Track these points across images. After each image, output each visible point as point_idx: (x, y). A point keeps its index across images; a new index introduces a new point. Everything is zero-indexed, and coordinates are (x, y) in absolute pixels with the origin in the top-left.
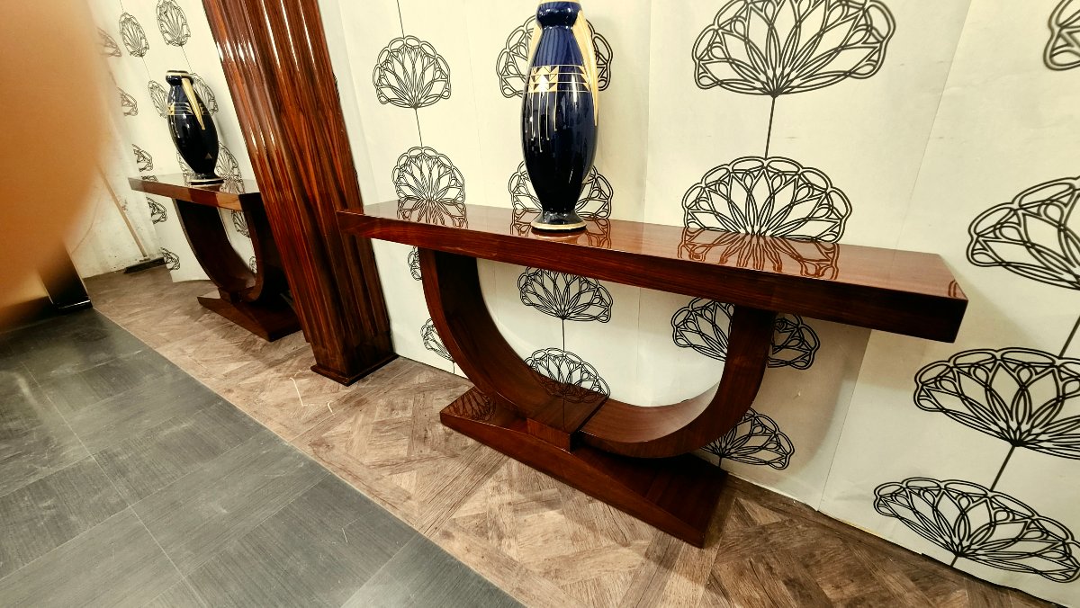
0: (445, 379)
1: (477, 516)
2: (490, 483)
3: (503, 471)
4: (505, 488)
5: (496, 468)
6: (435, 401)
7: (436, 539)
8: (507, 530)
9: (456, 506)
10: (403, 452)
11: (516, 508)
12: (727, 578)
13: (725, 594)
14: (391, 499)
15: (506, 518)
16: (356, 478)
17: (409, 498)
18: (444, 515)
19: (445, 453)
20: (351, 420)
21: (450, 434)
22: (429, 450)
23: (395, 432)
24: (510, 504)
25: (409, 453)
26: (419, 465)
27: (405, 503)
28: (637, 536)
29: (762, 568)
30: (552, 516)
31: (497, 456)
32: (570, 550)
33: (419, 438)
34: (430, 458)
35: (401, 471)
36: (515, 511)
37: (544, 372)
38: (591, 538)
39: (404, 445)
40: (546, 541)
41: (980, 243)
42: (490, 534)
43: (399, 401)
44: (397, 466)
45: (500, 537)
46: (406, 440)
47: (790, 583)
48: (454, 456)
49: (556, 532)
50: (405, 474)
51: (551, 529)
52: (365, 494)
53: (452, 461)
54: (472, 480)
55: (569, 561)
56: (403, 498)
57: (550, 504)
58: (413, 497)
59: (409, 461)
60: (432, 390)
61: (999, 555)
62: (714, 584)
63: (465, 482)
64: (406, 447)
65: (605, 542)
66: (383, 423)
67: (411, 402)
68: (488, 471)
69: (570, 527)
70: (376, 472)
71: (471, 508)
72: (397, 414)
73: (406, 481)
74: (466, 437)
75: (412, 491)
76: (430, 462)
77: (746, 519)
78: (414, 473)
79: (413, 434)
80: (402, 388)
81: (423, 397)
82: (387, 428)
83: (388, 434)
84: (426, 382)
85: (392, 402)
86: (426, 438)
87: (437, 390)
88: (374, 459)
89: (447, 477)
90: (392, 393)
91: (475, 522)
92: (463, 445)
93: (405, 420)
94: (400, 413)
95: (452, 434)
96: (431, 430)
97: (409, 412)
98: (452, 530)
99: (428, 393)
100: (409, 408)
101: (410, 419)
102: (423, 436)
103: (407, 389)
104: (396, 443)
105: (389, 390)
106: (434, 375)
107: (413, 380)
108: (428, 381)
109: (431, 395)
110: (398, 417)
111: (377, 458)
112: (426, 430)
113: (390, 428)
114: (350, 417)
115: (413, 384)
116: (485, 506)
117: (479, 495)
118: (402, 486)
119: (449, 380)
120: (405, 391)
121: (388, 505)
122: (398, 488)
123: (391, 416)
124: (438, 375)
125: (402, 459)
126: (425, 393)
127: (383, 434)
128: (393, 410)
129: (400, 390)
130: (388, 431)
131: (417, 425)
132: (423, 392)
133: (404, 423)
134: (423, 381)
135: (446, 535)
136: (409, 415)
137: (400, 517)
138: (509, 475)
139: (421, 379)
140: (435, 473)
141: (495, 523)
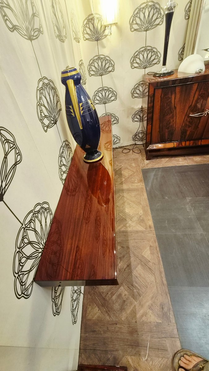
1: (140, 225)
2: (129, 229)
4: (128, 225)
7: (153, 229)
8: (138, 216)
9: (142, 232)
10: (139, 267)
11: (131, 218)
12: (118, 183)
14: (155, 251)
16: (161, 273)
17: (151, 246)
18: (147, 232)
19: (129, 251)
20: (144, 318)
21: (120, 258)
22: (132, 259)
23: (134, 283)
24: (131, 220)
25: (139, 264)
26: (140, 256)
27: (153, 246)
30: (127, 211)
31: (119, 235)
32: (133, 204)
33: (130, 268)
34: (135, 255)
35: (146, 259)
38: (127, 201)
39: (137, 271)
40: (134, 208)
42: (142, 219)
43: (117, 306)
44: (145, 264)
45: (140, 216)
46: (135, 273)
48: (128, 248)
50: (146, 257)
51: (131, 209)
52: (161, 262)
53: (130, 247)
54: (131, 235)
55: (134, 202)
56: (152, 248)
57: (124, 212)
60: (100, 294)
63: (134, 236)
64: (137, 269)
66: (133, 296)
67: (114, 297)
68: (125, 233)
69: (127, 205)
70: (153, 268)
71: (140, 228)
72: (125, 295)
73: (147, 253)
75: (148, 248)
76: (136, 253)
78: (143, 254)
79: (130, 273)
80: (108, 318)
81: (108, 294)
82: (135, 291)
83: (137, 285)
84: (97, 305)
85: (120, 309)
86: (128, 266)
87: (99, 292)
88: (150, 276)
89: (136, 243)
90: (114, 320)
91: (142, 224)
92: (122, 249)
93: (126, 287)
94: (124, 295)
95: (119, 258)
96: (123, 268)
97: (121, 291)
98: (148, 227)
99: (104, 295)
100: (118, 293)
101: (124, 284)
102: (128, 268)
103: (107, 312)
104: (138, 276)
105: (113, 324)
106: (88, 307)
107: (99, 317)
108: (95, 305)
109: (104, 290)
110: (126, 293)
111: (149, 275)
112: (125, 270)
113: (134, 288)
114: (143, 323)
115: (102, 312)
116: (137, 225)
117: (135, 229)
118: (149, 253)
119: (89, 293)
120: (109, 311)
121: (158, 250)
122: (151, 254)
123: (128, 298)
124: (87, 304)
125: (142, 265)
126: (104, 297)
127: (139, 287)
128: (124, 301)
129: (110, 317)
130: (136, 287)
131: (125, 277)
132: (104, 299)
133: (127, 285)
134: (97, 309)
135: (150, 227)
136: (122, 288)
137: (157, 243)
138: (123, 226)
139: (96, 313)
140: (138, 248)
141: (139, 220)
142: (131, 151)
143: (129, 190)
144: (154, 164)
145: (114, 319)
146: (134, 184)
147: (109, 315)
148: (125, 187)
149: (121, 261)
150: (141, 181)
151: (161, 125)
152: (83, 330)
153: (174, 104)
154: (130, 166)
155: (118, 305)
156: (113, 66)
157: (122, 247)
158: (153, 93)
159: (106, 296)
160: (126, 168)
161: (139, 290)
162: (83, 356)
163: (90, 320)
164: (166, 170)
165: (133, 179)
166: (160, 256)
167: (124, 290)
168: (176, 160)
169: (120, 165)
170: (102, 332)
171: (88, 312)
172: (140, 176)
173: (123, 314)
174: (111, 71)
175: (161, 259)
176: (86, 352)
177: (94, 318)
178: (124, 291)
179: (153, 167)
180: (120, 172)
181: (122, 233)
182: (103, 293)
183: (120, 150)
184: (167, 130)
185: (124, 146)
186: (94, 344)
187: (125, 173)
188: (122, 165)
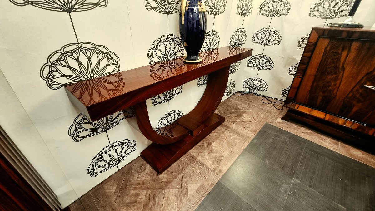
0: (120, 175)
1: (213, 162)
2: (199, 158)
3: (194, 154)
4: (202, 154)
5: (192, 156)
6: (139, 179)
7: (221, 175)
8: (219, 155)
9: (208, 169)
10: (174, 191)
11: (211, 151)
12: (231, 120)
13: (235, 122)
14: (202, 193)
15: (214, 155)
17: (203, 185)
18: (212, 172)
19: (181, 173)
22: (176, 180)
23: (157, 198)
24: (209, 153)
25: (176, 188)
26: (185, 183)
27: (205, 187)
28: (221, 130)
29: (228, 115)
30: (214, 144)
31: (186, 155)
32: (226, 143)
33: (166, 185)
34: (182, 179)
35: (187, 190)
36: (212, 152)
38: (222, 138)
39: (169, 191)
40: (223, 147)
42: (220, 159)
43: (127, 199)
44: (183, 192)
46: (166, 191)
47: (231, 114)
48: (183, 169)
49: (220, 144)
50: (189, 189)
51: (219, 145)
52: (197, 205)
53: (185, 171)
54: (197, 164)
55: (228, 143)
56: (202, 188)
57: (210, 144)
58: (202, 184)
59: (181, 188)
60: (128, 180)
62: (233, 122)
63: (197, 166)
64: (171, 190)
65: (223, 135)
66: (146, 206)
67: (133, 192)
68: (193, 159)
69: (218, 140)
70: (185, 203)
71: (210, 164)
72: (141, 199)
73: (193, 187)
74: (173, 165)
75: (199, 185)
76: (184, 179)
78: (189, 185)
79: (162, 188)
80: (114, 200)
81: (132, 185)
82: (151, 203)
83: (157, 201)
84: (117, 185)
85: (127, 204)
86: (167, 182)
87: (129, 179)
88: (175, 206)
89: (194, 172)
90: (116, 206)
91: (215, 163)
92: (178, 166)
93: (148, 194)
94: (140, 197)
95: (168, 170)
96: (162, 180)
97: (142, 192)
98: (218, 170)
99: (129, 183)
100: (138, 192)
101: (149, 191)
102: (165, 183)
103: (118, 196)
104: (166, 196)
105: (112, 208)
106: (113, 180)
107: (110, 193)
108: (117, 184)
109: (133, 181)
110: (144, 198)
111: (175, 204)
112: (161, 182)
113: (152, 201)
115: (115, 192)
116: (210, 160)
117: (204, 162)
118: (196, 189)
119: (123, 173)
120: (119, 197)
121: (206, 194)
122: (196, 191)
123: (141, 202)
124: (114, 178)
125: (178, 192)
126: (127, 185)
127: (157, 204)
128: (136, 202)
129: (116, 201)
130: (155, 202)
131: (155, 187)
132: (126, 186)
133: (151, 194)
134: (115, 187)
135: (220, 171)
136: (145, 192)
137: (212, 188)
138: (197, 152)
139: (112, 188)
140: (191, 177)
141: (216, 158)
142: (272, 104)
143: (234, 131)
144: (286, 126)
146: (245, 130)
147: (116, 199)
148: (233, 126)
149: (166, 174)
150: (255, 131)
151: (315, 84)
152: (93, 191)
153: (344, 63)
154: (257, 114)
155: (129, 199)
156: (288, 10)
157: (179, 166)
158: (315, 41)
159: (129, 185)
160: (251, 114)
161: (154, 205)
162: (76, 205)
163: (104, 189)
164: (295, 139)
165: (247, 126)
166: (202, 200)
167: (145, 194)
168: (321, 138)
169: (248, 108)
170: (100, 204)
171: (108, 183)
172: (259, 127)
173: (125, 209)
174: (283, 14)
175: (200, 202)
176: (80, 204)
177: (107, 191)
178: (143, 195)
179: (283, 128)
180: (242, 114)
181: (190, 156)
182: (130, 181)
183: (262, 98)
184: (321, 93)
185: (268, 97)
186: (88, 205)
187: (245, 117)
188: (250, 110)
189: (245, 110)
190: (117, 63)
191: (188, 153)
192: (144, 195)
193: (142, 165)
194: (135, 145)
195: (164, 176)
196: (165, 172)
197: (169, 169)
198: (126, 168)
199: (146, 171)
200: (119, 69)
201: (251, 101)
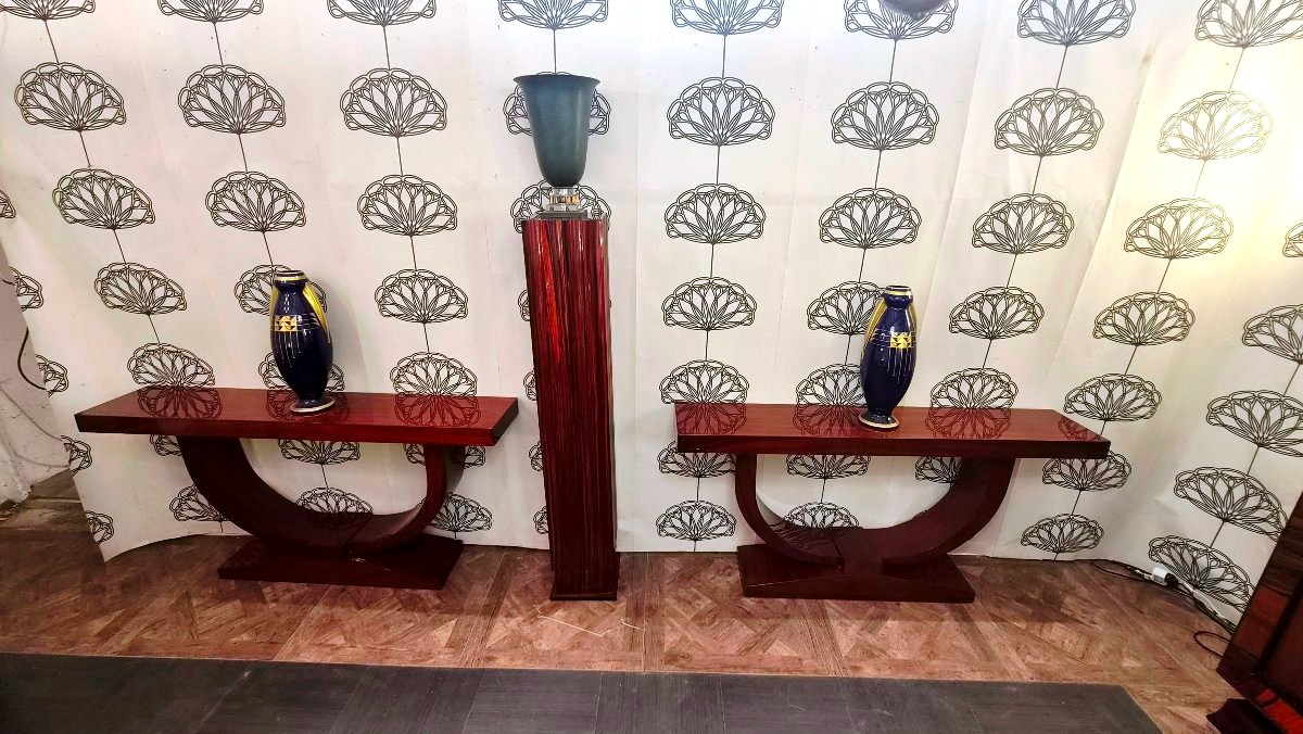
0: (692, 559)
1: (855, 647)
2: (834, 623)
3: (830, 611)
4: (847, 621)
5: (823, 611)
6: (712, 581)
7: (851, 674)
8: (881, 646)
9: (834, 648)
10: (749, 632)
11: (870, 629)
12: (996, 612)
13: (1004, 620)
14: (790, 667)
15: (871, 639)
16: (744, 667)
17: (800, 660)
18: (836, 657)
19: (780, 618)
20: (668, 627)
22: (764, 621)
23: (719, 620)
24: (862, 630)
25: (754, 630)
26: (773, 635)
27: (803, 665)
28: (942, 612)
30: (891, 623)
31: (814, 602)
32: (924, 638)
33: (744, 616)
34: (775, 626)
35: (768, 645)
36: (871, 632)
37: (797, 522)
38: (924, 626)
39: (742, 626)
40: (907, 640)
41: (1069, 402)
42: (876, 654)
43: (682, 593)
44: (762, 640)
45: (883, 652)
46: (737, 623)
47: (1018, 600)
48: (787, 617)
49: (904, 632)
50: (774, 646)
51: (900, 632)
53: (791, 621)
54: (821, 626)
55: (929, 643)
56: (796, 662)
57: (883, 617)
58: (802, 658)
59: (762, 636)
60: (697, 572)
61: (1074, 545)
63: (818, 630)
64: (745, 627)
65: (933, 624)
66: (698, 617)
67: (694, 590)
68: (821, 615)
69: (909, 625)
70: (751, 656)
71: (845, 644)
72: (699, 605)
73: (781, 649)
74: (776, 599)
75: (795, 654)
76: (777, 630)
77: (970, 576)
78: (778, 642)
79: (735, 615)
80: (667, 582)
81: (698, 582)
82: (708, 620)
83: (716, 623)
84: (681, 568)
85: (679, 597)
86: (748, 613)
87: (700, 571)
88: (736, 648)
89: (803, 633)
90: (665, 589)
91: (859, 651)
92: (783, 606)
93: (712, 607)
94: (699, 603)
95: (762, 601)
96: (743, 605)
97: (705, 599)
98: (854, 664)
99: (696, 577)
100: (701, 596)
101: (716, 604)
102: (745, 613)
103: (674, 580)
104: (733, 628)
105: (660, 588)
107: (667, 570)
108: (683, 566)
109: (703, 578)
110: (703, 607)
111: (737, 645)
112: (740, 607)
113: (711, 619)
114: (662, 625)
115: (673, 575)
116: (852, 640)
117: (838, 634)
118: (785, 655)
119: (697, 560)
120: (676, 583)
121: (794, 673)
122: (783, 658)
123: (696, 608)
124: (682, 557)
125: (755, 637)
126: (693, 578)
127: (713, 626)
128: (690, 603)
129: (669, 584)
130: (713, 621)
131: (727, 606)
132: (691, 577)
133: (716, 609)
134: (678, 569)
135: (856, 669)
136: (709, 601)
137: (811, 675)
138: (837, 611)
139: (673, 567)
140: (791, 635)
141: (870, 646)
145: (667, 588)
146: (1014, 652)
147: (671, 582)
149: (756, 604)
150: (1044, 674)
152: (653, 555)
154: (1115, 652)
155: (684, 594)
157: (786, 607)
159: (695, 579)
160: (1091, 640)
161: (710, 625)
162: (628, 556)
163: (665, 561)
165: (1036, 651)
166: (782, 674)
169: (1098, 620)
170: (651, 575)
172: (1072, 676)
173: (673, 601)
175: (775, 675)
176: (632, 559)
177: (666, 566)
180: (1053, 618)
182: (699, 576)
187: (1056, 632)
188: (1100, 628)
189: (1081, 619)
190: (744, 391)
191: (820, 601)
192: (705, 603)
193: (730, 567)
194: (733, 525)
195: (749, 602)
196: (757, 600)
197: (766, 601)
198: (705, 555)
199: (729, 579)
200: (744, 398)
201: (1145, 610)
